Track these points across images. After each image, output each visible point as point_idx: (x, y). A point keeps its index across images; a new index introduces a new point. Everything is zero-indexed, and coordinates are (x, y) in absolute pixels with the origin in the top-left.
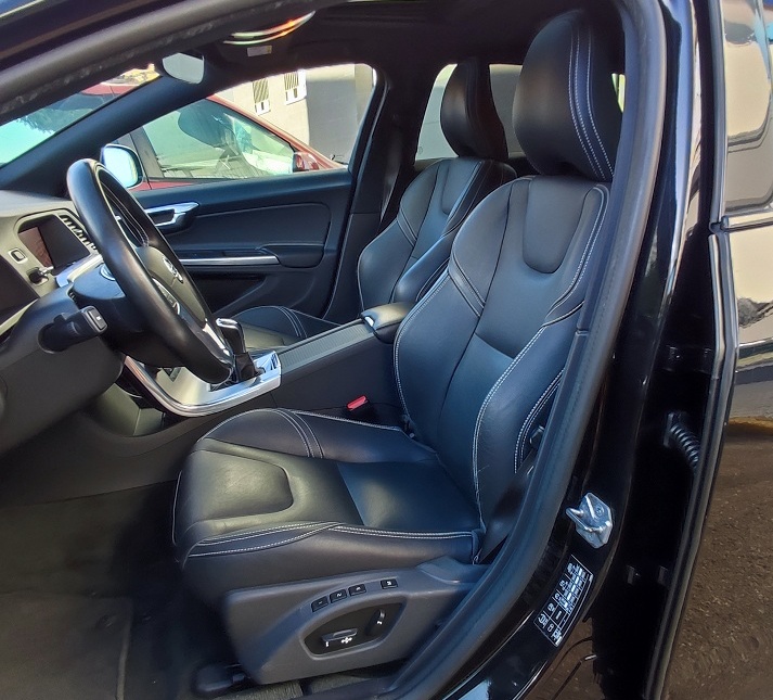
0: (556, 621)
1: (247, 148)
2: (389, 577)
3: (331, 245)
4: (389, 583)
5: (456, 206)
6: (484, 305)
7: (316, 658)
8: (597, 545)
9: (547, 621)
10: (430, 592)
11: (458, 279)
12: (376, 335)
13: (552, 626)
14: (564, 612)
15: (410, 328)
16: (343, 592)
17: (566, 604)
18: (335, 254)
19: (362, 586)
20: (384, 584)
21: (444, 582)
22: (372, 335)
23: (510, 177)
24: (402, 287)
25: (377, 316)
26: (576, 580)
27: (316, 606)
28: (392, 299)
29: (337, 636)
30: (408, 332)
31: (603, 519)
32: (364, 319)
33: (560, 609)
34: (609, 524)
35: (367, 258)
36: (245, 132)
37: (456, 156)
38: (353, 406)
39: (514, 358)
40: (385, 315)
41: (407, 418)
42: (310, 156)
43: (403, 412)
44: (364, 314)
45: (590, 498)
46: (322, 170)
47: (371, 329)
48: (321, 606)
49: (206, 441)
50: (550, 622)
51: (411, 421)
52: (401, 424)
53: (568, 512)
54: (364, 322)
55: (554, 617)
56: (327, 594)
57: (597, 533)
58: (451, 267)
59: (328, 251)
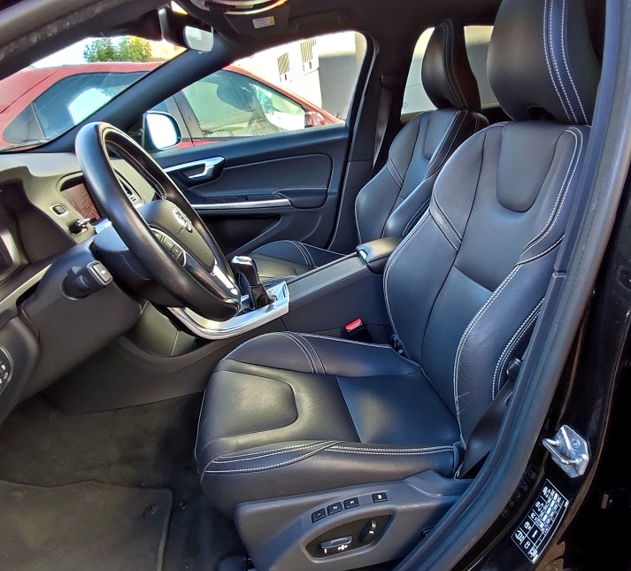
0: (531, 538)
1: (270, 111)
2: (379, 490)
3: (334, 189)
4: (380, 497)
5: (436, 152)
6: (461, 240)
7: (317, 561)
8: (573, 475)
9: (524, 538)
10: (416, 506)
11: (439, 218)
12: (368, 267)
13: (528, 544)
14: (540, 532)
15: (397, 261)
16: (339, 504)
17: (542, 525)
18: (336, 196)
19: (356, 500)
20: (375, 497)
21: (428, 495)
22: (365, 267)
23: (483, 125)
24: (391, 224)
25: (370, 249)
26: (552, 503)
27: (316, 517)
28: (384, 235)
29: (333, 544)
30: (396, 264)
31: (580, 451)
32: (358, 253)
33: (535, 528)
34: (586, 457)
35: (362, 198)
36: (266, 97)
37: (435, 108)
38: (350, 328)
39: (493, 291)
40: (376, 249)
41: (396, 337)
42: (319, 114)
43: (392, 332)
44: (359, 248)
45: (566, 429)
46: (328, 126)
47: (364, 261)
48: (319, 518)
49: (227, 362)
50: (526, 540)
51: (400, 340)
52: (391, 343)
53: (544, 443)
54: (358, 255)
55: (530, 535)
56: (325, 506)
57: (574, 465)
58: (432, 208)
59: (331, 194)
